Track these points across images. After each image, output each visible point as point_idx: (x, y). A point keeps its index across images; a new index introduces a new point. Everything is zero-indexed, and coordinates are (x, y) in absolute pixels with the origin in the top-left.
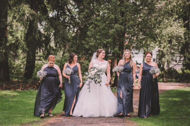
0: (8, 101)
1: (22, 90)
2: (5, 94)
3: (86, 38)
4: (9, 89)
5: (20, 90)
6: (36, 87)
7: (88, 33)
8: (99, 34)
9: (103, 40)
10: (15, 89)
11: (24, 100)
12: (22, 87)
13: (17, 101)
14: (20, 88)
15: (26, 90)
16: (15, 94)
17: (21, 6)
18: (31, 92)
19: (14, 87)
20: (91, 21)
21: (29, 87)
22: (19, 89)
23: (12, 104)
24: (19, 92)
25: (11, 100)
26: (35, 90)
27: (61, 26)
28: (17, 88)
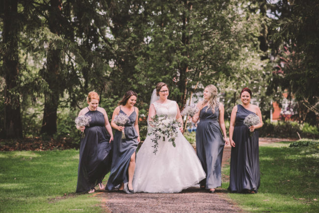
0: (29, 166)
1: (44, 150)
2: (21, 156)
3: (134, 75)
4: (25, 149)
5: (41, 150)
6: (62, 145)
7: (136, 67)
8: (152, 68)
9: (157, 77)
10: (33, 149)
11: (51, 164)
12: (43, 146)
13: (41, 165)
14: (41, 148)
15: (49, 150)
16: (35, 155)
17: (41, 30)
18: (57, 154)
19: (31, 146)
20: (140, 50)
21: (52, 146)
22: (39, 148)
23: (36, 169)
24: (40, 153)
25: (32, 163)
26: (62, 150)
27: (98, 58)
28: (36, 148)
